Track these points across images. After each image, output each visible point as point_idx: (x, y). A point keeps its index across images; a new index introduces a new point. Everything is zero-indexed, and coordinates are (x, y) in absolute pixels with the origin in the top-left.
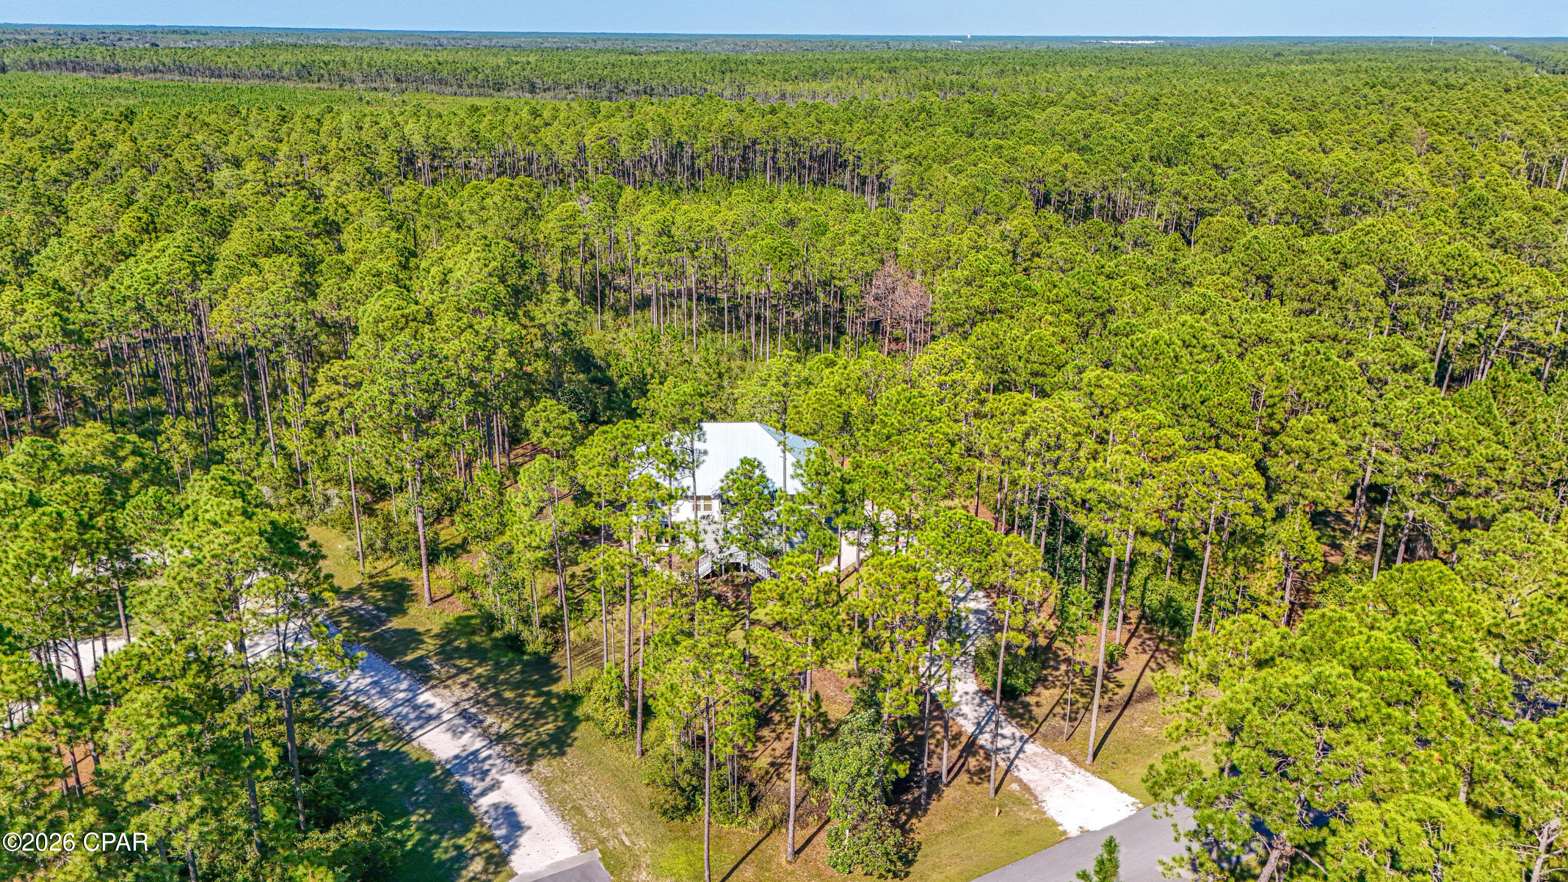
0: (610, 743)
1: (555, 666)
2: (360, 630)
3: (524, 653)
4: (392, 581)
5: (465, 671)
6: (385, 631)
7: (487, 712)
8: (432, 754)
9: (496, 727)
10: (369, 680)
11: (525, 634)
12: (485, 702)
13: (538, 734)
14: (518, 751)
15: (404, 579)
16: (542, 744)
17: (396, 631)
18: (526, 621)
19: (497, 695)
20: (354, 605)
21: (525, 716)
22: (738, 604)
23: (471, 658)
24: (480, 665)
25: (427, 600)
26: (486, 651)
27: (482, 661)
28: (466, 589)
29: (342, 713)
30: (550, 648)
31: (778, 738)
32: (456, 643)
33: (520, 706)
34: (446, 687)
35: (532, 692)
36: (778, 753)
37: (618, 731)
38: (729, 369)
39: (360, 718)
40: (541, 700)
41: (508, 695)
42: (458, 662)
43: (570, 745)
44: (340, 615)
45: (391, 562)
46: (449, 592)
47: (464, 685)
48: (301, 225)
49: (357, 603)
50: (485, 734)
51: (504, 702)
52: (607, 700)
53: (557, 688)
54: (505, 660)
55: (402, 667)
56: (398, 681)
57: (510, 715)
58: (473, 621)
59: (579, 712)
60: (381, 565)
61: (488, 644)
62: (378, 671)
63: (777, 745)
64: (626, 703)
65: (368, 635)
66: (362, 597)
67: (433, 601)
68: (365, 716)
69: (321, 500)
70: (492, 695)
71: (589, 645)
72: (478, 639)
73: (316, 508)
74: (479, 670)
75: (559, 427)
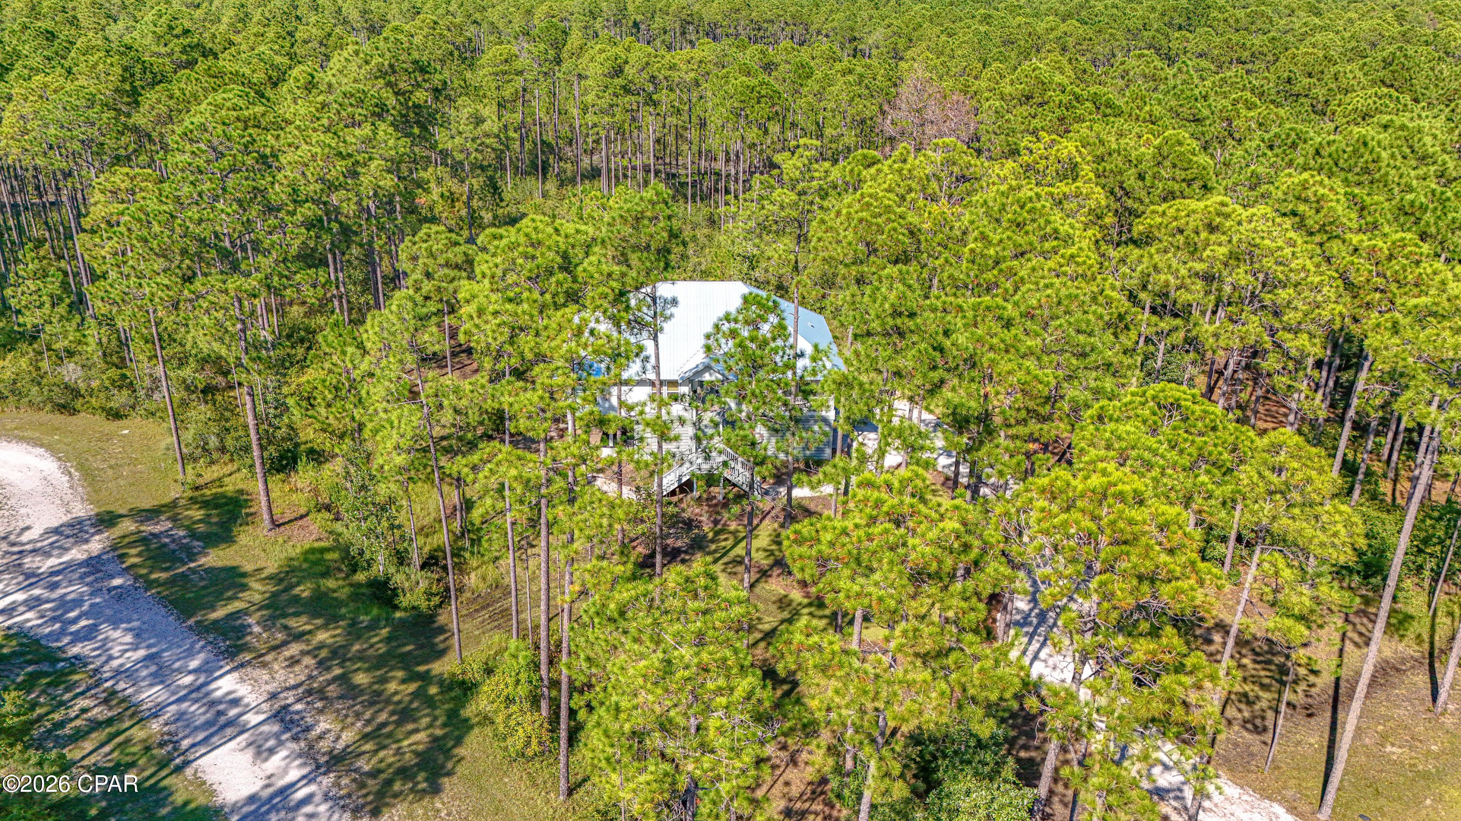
0: (516, 771)
1: (442, 630)
2: (152, 570)
3: (396, 607)
4: (223, 496)
5: (298, 637)
6: (193, 571)
7: (321, 711)
8: (213, 793)
9: (331, 737)
10: (141, 653)
11: (398, 579)
12: (321, 694)
13: (398, 752)
14: (362, 786)
15: (241, 492)
16: (404, 773)
17: (210, 570)
18: (401, 558)
19: (343, 679)
20: (157, 529)
21: (383, 717)
22: (717, 533)
23: (314, 615)
24: (325, 627)
25: (267, 522)
26: (340, 603)
27: (332, 619)
28: (328, 508)
29: (84, 711)
30: (436, 600)
31: (793, 761)
32: (297, 591)
33: (377, 699)
34: (264, 665)
35: (400, 674)
36: (795, 791)
37: (529, 752)
38: (694, 238)
39: (109, 722)
40: (412, 687)
41: (361, 679)
42: (292, 623)
43: (449, 774)
44: (130, 545)
45: (230, 468)
46: (303, 511)
47: (293, 662)
48: (163, 50)
49: (162, 526)
50: (309, 754)
51: (351, 691)
52: (509, 701)
53: (438, 668)
54: (365, 619)
55: (203, 629)
56: (190, 654)
57: (358, 715)
58: (329, 556)
59: (469, 711)
60: (211, 473)
61: (344, 593)
62: (162, 636)
63: (791, 774)
64: (544, 704)
65: (163, 576)
66: (174, 519)
67: (276, 525)
68: (119, 718)
69: (147, 382)
70: (335, 679)
71: (498, 594)
72: (331, 583)
73: (142, 393)
74: (322, 636)
75: (447, 264)
